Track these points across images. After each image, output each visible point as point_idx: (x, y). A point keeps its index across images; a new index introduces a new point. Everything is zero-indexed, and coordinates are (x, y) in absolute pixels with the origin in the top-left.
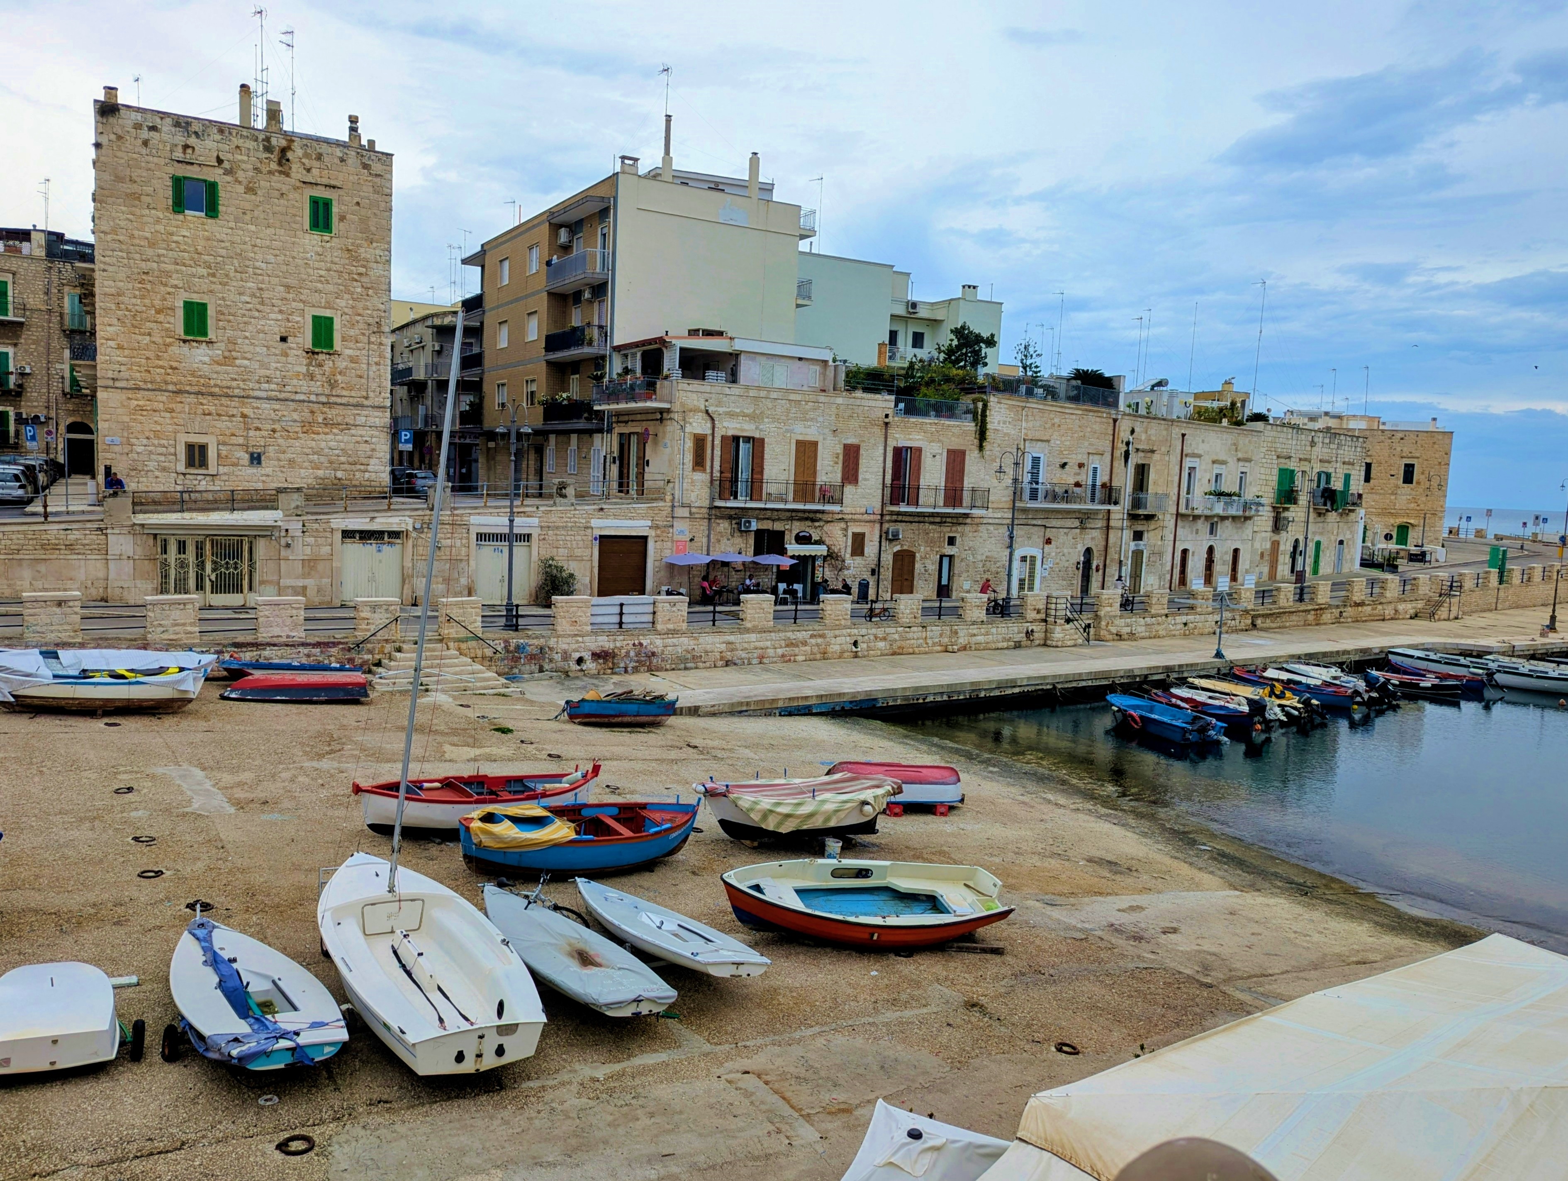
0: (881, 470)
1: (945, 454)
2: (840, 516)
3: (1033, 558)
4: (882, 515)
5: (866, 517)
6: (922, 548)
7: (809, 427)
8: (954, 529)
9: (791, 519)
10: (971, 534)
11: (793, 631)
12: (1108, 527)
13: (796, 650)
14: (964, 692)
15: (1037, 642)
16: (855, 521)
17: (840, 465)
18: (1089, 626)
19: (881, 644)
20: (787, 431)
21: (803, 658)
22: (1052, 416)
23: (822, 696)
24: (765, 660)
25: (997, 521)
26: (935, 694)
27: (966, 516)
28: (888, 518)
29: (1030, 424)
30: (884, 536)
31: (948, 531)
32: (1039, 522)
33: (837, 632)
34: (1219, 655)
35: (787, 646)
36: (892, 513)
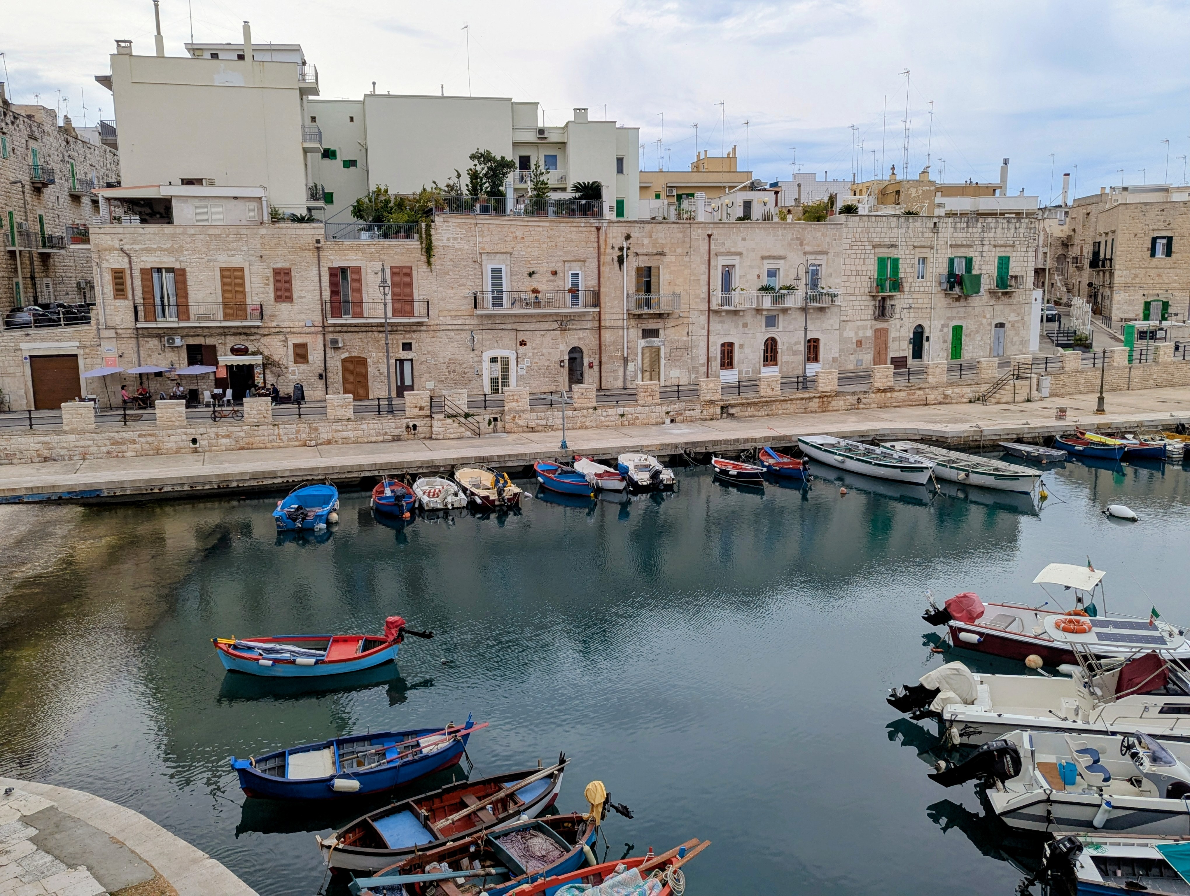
0: (318, 288)
1: (388, 271)
2: (277, 330)
3: (505, 359)
4: (324, 327)
5: (306, 329)
6: (374, 355)
7: (233, 255)
8: (407, 336)
9: (225, 334)
10: (428, 340)
11: (117, 432)
13: (124, 448)
16: (294, 333)
17: (272, 287)
18: (495, 419)
20: (209, 260)
21: (134, 454)
22: (512, 230)
24: (88, 457)
25: (457, 327)
27: (421, 324)
28: (331, 329)
29: (487, 239)
30: (329, 345)
31: (400, 339)
32: (509, 327)
34: (564, 446)
36: (334, 325)
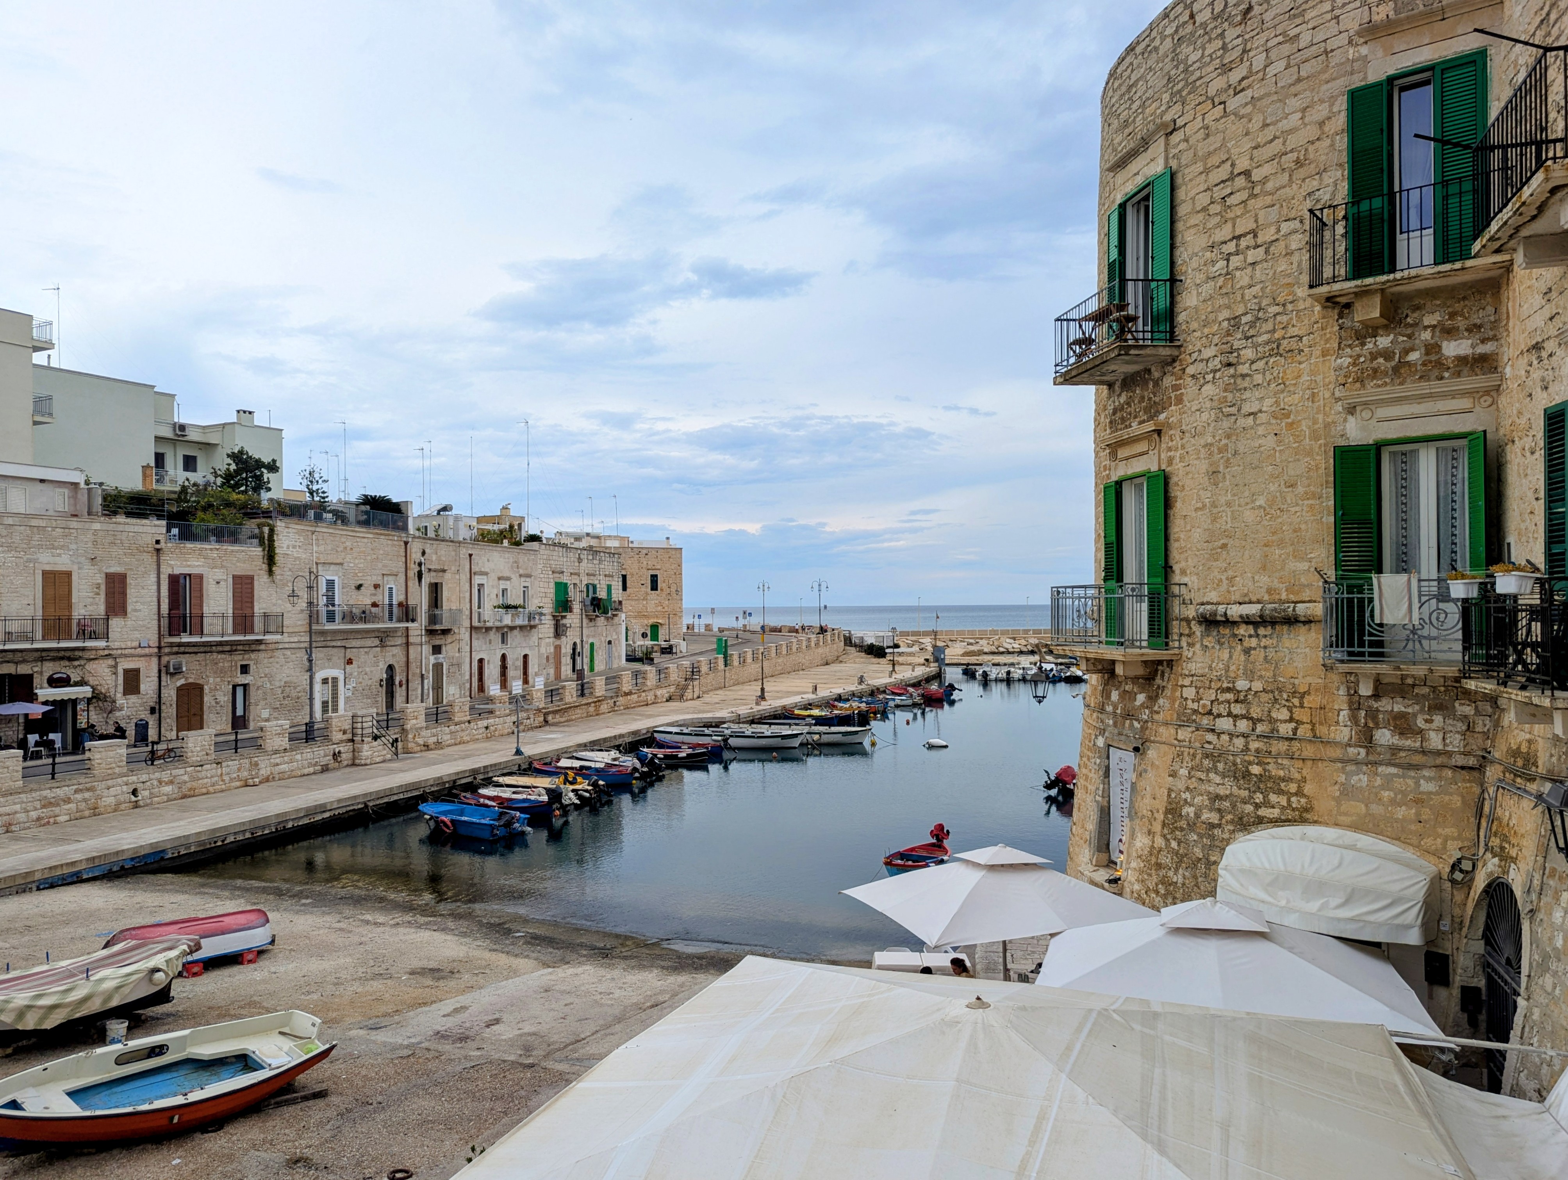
0: (155, 599)
1: (230, 580)
2: (106, 652)
3: (335, 680)
4: (159, 648)
5: (139, 651)
6: (211, 680)
7: (59, 555)
8: (246, 656)
9: (42, 660)
10: (266, 661)
11: (50, 788)
12: (407, 644)
13: (57, 810)
14: (269, 826)
15: (345, 763)
16: (126, 656)
17: (102, 597)
18: (396, 740)
19: (168, 789)
20: (29, 561)
21: (67, 818)
22: (343, 540)
23: (94, 858)
24: (13, 828)
25: (294, 645)
26: (235, 833)
27: (260, 642)
28: (167, 650)
29: (322, 548)
30: (163, 670)
31: (239, 659)
32: (339, 644)
33: (110, 783)
34: (518, 752)
35: (44, 807)
36: (171, 645)
